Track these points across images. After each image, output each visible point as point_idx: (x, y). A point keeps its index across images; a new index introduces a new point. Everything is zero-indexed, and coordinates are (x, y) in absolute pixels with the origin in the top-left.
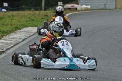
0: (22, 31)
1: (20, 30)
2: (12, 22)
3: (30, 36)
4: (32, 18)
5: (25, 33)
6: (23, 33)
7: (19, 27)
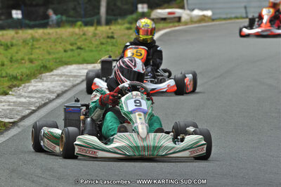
0: (56, 75)
1: (52, 73)
2: (31, 54)
3: (74, 86)
4: (79, 44)
5: (63, 78)
6: (57, 78)
7: (48, 66)
